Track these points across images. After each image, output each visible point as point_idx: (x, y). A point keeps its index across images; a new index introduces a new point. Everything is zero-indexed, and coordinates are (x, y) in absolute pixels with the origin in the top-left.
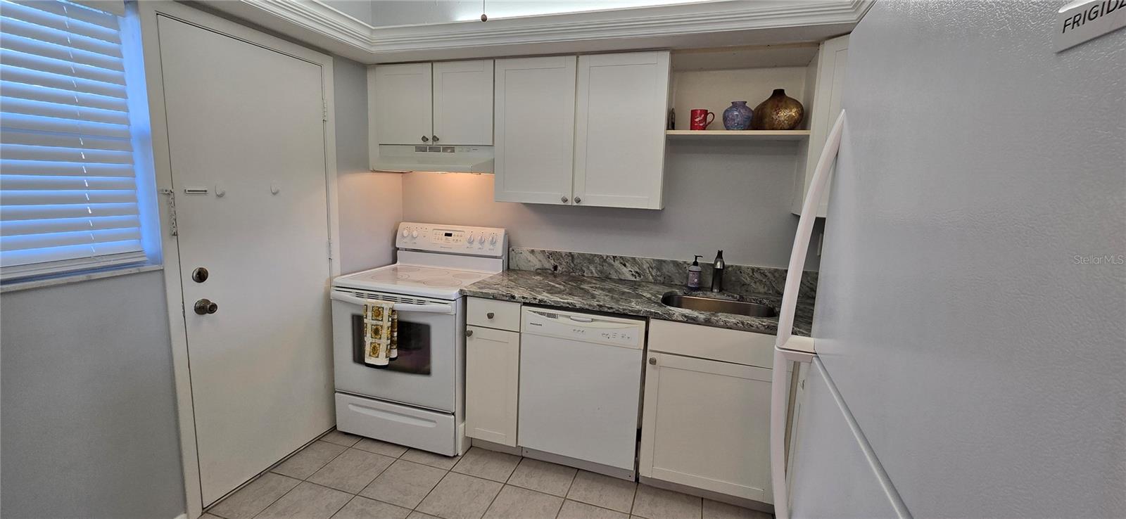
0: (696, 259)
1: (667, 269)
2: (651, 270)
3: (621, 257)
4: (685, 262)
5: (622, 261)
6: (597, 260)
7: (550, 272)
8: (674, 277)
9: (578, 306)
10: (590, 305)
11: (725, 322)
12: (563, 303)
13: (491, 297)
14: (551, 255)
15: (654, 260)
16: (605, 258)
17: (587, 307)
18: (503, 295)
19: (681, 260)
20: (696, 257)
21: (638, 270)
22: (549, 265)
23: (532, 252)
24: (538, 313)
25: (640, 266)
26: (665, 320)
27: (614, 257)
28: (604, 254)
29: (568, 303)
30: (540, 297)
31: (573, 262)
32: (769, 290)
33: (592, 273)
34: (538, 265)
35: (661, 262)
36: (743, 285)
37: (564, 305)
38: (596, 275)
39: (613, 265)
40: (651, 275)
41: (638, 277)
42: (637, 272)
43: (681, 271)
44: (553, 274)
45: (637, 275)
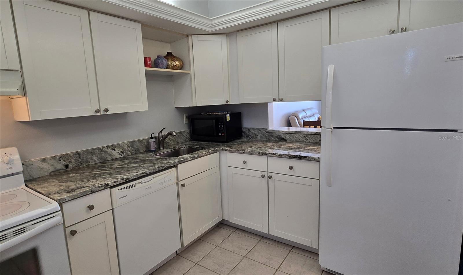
0: (151, 135)
1: (138, 144)
2: (128, 148)
3: (111, 145)
4: (143, 139)
5: (112, 148)
6: (97, 151)
7: (62, 171)
8: (140, 148)
10: (154, 169)
12: (140, 174)
13: (90, 193)
14: (62, 157)
15: (129, 142)
16: (102, 149)
19: (141, 138)
20: (151, 134)
21: (122, 151)
22: (60, 166)
23: (44, 160)
24: (121, 189)
25: (123, 148)
27: (107, 147)
28: (100, 146)
29: (143, 173)
30: (125, 177)
31: (80, 158)
33: (95, 161)
34: (52, 169)
35: (133, 142)
36: (167, 143)
37: (141, 175)
38: (98, 162)
39: (107, 152)
40: (129, 151)
41: (122, 155)
42: (121, 152)
43: (142, 144)
44: (66, 171)
45: (122, 153)
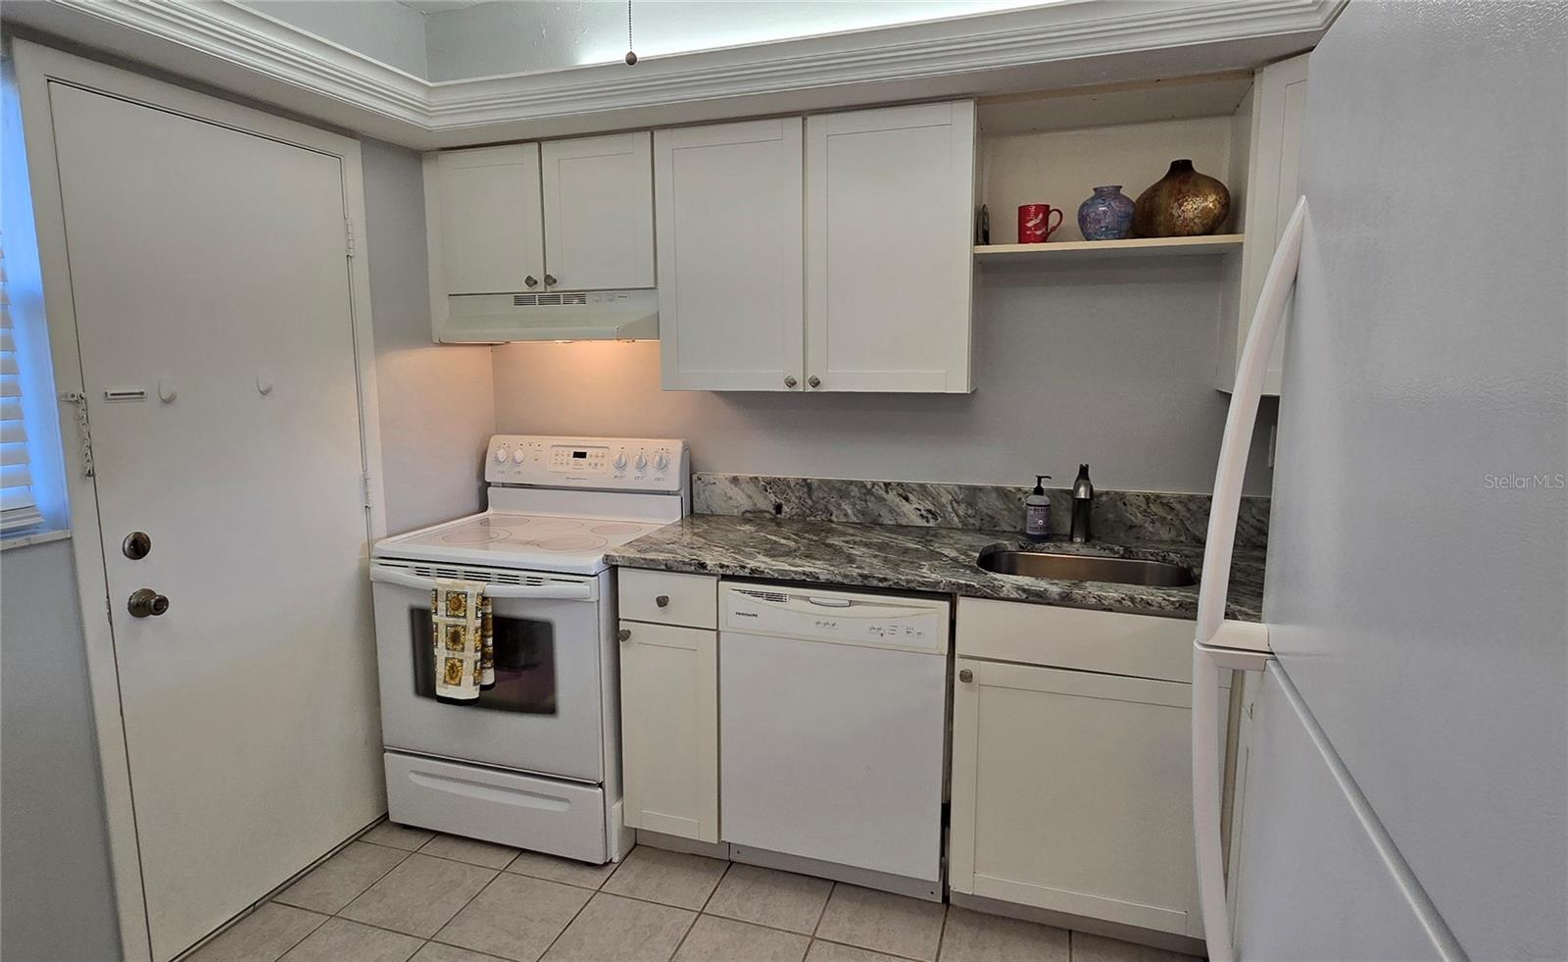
0: (1039, 481)
1: (991, 504)
2: (954, 503)
3: (899, 484)
4: (1019, 489)
5: (901, 491)
6: (855, 491)
7: (768, 516)
8: (998, 516)
9: (823, 578)
10: (846, 576)
11: (1099, 598)
12: (796, 573)
13: (664, 567)
14: (771, 484)
15: (960, 487)
16: (869, 487)
17: (839, 579)
18: (684, 563)
19: (1010, 485)
20: (1039, 479)
21: (931, 507)
22: (766, 503)
23: (735, 480)
24: (750, 593)
25: (935, 499)
26: (985, 597)
27: (887, 485)
28: (867, 477)
29: (804, 574)
30: (751, 564)
31: (810, 497)
32: (1179, 535)
33: (846, 515)
34: (747, 505)
35: (974, 491)
36: (1131, 527)
37: (797, 577)
38: (855, 520)
39: (885, 500)
40: (957, 515)
41: (932, 520)
42: (929, 511)
43: (1011, 506)
44: (774, 520)
45: (929, 516)
